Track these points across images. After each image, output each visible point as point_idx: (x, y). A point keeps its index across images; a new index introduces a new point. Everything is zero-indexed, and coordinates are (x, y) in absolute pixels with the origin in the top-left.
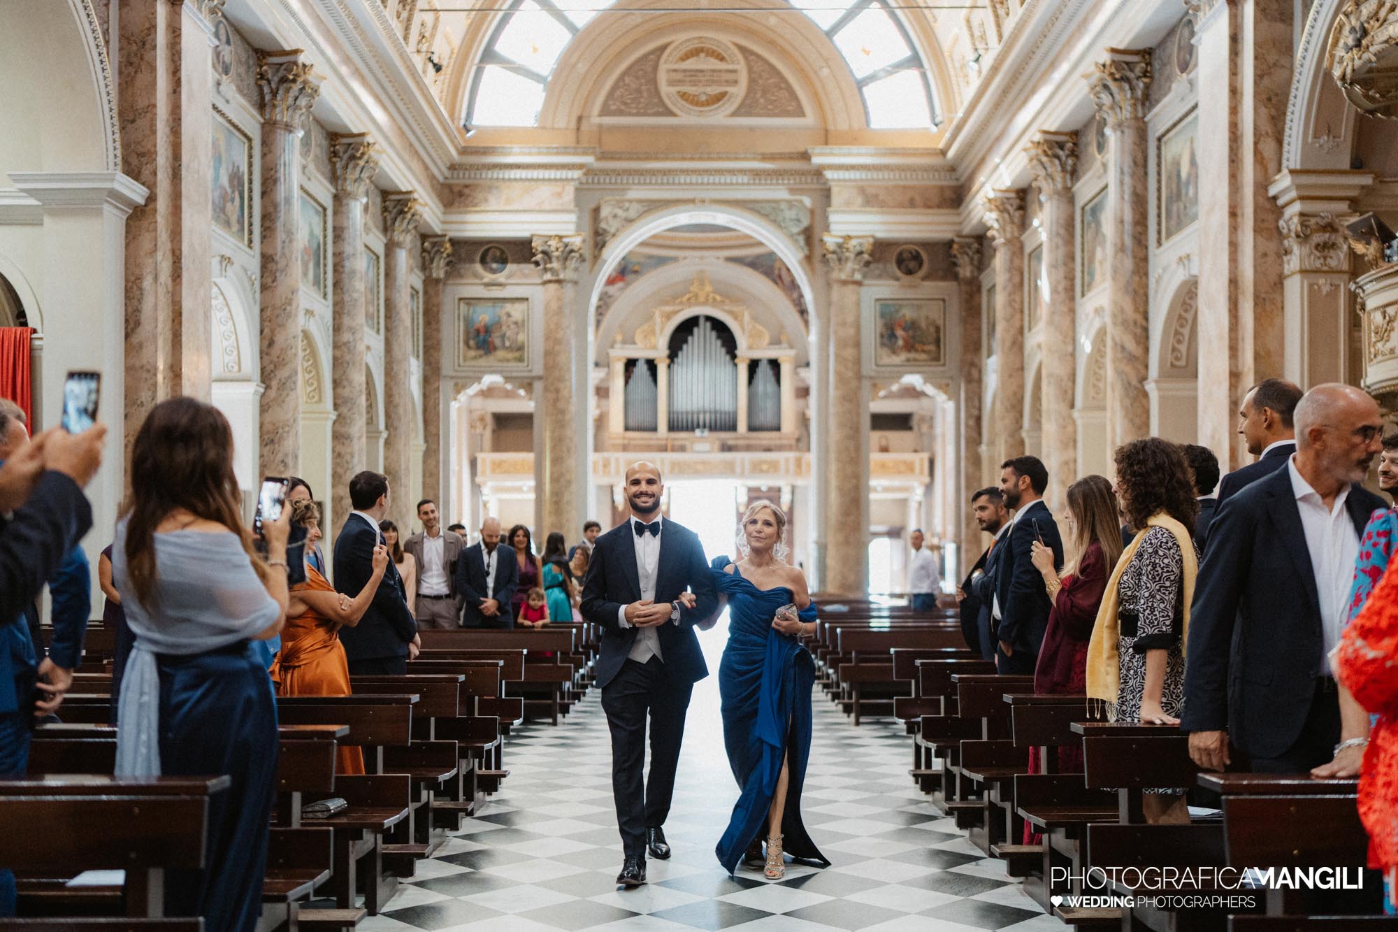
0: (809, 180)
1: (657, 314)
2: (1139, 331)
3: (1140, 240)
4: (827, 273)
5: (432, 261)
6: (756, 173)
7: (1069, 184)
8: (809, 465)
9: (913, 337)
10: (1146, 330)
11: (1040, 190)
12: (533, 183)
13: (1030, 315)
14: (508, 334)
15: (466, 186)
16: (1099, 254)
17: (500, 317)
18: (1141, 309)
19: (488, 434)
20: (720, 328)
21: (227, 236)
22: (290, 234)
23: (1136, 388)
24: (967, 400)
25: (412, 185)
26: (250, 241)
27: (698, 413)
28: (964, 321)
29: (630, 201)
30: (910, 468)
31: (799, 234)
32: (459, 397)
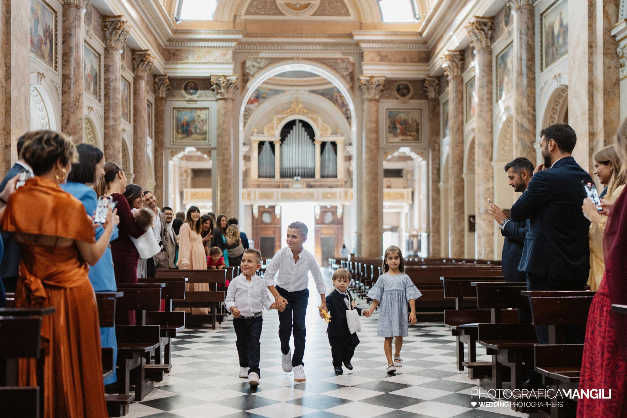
0: (352, 48)
1: (275, 119)
2: (530, 117)
3: (531, 69)
4: (362, 95)
5: (159, 88)
6: (325, 44)
7: (489, 44)
8: (352, 195)
9: (405, 128)
10: (534, 116)
11: (473, 48)
12: (211, 49)
13: (467, 115)
14: (198, 126)
15: (177, 50)
16: (506, 79)
17: (194, 118)
18: (532, 105)
19: (189, 179)
20: (307, 127)
21: (42, 63)
22: (78, 64)
23: (529, 147)
24: (433, 160)
25: (147, 47)
26: (56, 67)
27: (296, 168)
28: (431, 120)
29: (261, 59)
30: (402, 196)
31: (347, 76)
32: (173, 158)
